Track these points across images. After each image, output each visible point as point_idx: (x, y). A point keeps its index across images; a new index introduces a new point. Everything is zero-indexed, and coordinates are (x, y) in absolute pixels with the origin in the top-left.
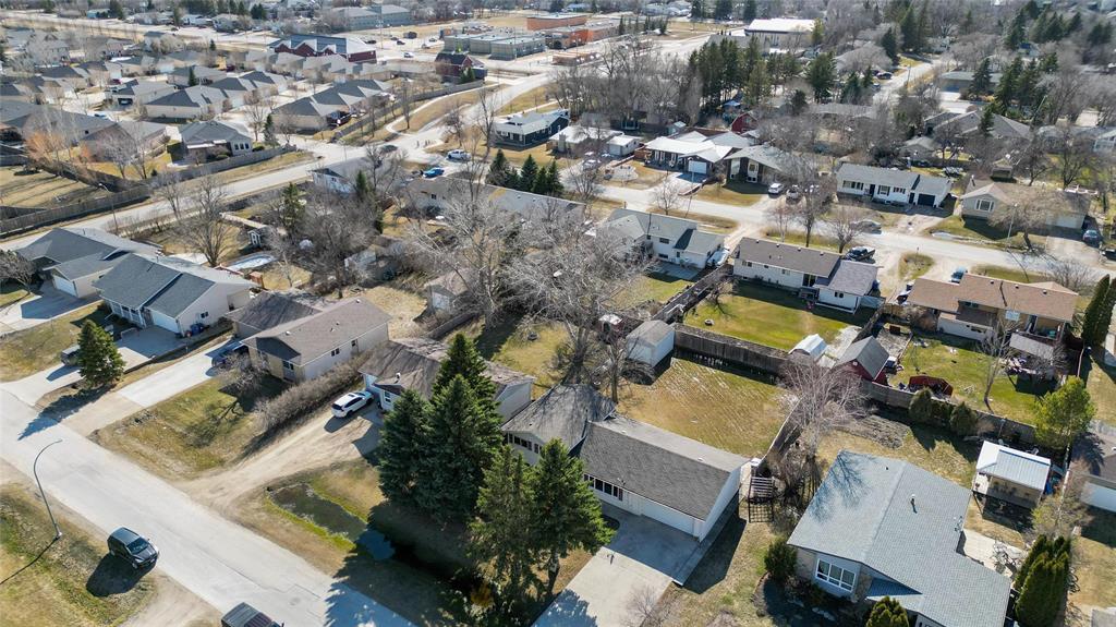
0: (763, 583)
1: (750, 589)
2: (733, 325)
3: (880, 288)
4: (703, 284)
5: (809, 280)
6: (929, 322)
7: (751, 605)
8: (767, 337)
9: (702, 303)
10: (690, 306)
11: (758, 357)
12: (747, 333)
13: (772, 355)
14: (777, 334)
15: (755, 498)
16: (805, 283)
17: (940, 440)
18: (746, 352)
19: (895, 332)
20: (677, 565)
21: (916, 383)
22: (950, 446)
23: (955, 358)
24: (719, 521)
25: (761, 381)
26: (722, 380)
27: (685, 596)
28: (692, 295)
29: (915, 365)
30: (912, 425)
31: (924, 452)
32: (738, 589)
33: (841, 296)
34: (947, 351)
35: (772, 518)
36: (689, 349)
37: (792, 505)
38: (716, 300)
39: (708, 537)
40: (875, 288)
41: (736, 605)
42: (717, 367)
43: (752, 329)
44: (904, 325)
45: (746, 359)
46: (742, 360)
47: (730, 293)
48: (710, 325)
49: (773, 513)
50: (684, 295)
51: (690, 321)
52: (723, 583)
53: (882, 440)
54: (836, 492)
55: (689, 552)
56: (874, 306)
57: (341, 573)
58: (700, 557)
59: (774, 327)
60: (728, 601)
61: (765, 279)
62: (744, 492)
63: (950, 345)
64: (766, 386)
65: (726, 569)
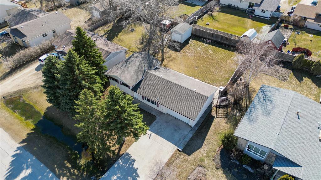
0: (220, 150)
1: (213, 153)
2: (217, 25)
3: (280, 9)
4: (207, 7)
5: (251, 5)
6: (302, 23)
7: (213, 163)
8: (232, 30)
9: (206, 15)
10: (200, 17)
11: (227, 39)
12: (223, 28)
13: (233, 38)
14: (236, 29)
15: (220, 105)
16: (249, 7)
17: (305, 77)
18: (222, 37)
19: (286, 27)
20: (180, 140)
21: (295, 50)
22: (310, 80)
23: (312, 39)
24: (202, 117)
25: (227, 50)
26: (210, 49)
27: (182, 156)
28: (202, 12)
29: (295, 42)
30: (293, 70)
31: (298, 83)
32: (207, 154)
33: (264, 12)
34: (308, 36)
35: (227, 116)
36: (197, 36)
37: (237, 109)
38: (212, 14)
39: (196, 125)
40: (278, 9)
41: (206, 162)
42: (209, 43)
43: (225, 27)
44: (290, 24)
45: (221, 39)
46: (220, 40)
47: (217, 11)
48: (208, 25)
49: (227, 113)
50: (198, 12)
51: (200, 23)
52: (201, 150)
53: (279, 77)
54: (259, 107)
55: (186, 133)
56: (277, 16)
57: (23, 141)
58: (192, 135)
59: (234, 26)
60: (202, 160)
61: (233, 5)
62: (215, 102)
63: (310, 33)
64: (229, 52)
65: (203, 142)
